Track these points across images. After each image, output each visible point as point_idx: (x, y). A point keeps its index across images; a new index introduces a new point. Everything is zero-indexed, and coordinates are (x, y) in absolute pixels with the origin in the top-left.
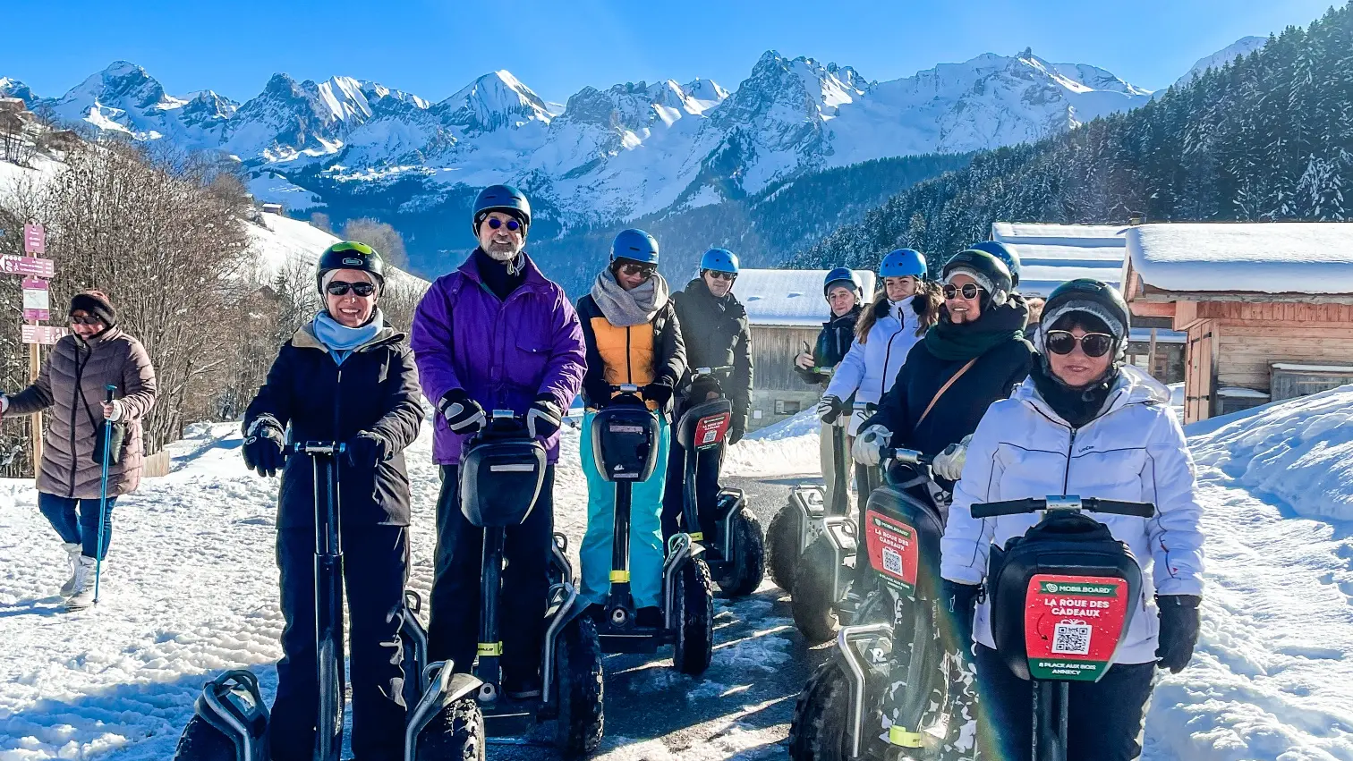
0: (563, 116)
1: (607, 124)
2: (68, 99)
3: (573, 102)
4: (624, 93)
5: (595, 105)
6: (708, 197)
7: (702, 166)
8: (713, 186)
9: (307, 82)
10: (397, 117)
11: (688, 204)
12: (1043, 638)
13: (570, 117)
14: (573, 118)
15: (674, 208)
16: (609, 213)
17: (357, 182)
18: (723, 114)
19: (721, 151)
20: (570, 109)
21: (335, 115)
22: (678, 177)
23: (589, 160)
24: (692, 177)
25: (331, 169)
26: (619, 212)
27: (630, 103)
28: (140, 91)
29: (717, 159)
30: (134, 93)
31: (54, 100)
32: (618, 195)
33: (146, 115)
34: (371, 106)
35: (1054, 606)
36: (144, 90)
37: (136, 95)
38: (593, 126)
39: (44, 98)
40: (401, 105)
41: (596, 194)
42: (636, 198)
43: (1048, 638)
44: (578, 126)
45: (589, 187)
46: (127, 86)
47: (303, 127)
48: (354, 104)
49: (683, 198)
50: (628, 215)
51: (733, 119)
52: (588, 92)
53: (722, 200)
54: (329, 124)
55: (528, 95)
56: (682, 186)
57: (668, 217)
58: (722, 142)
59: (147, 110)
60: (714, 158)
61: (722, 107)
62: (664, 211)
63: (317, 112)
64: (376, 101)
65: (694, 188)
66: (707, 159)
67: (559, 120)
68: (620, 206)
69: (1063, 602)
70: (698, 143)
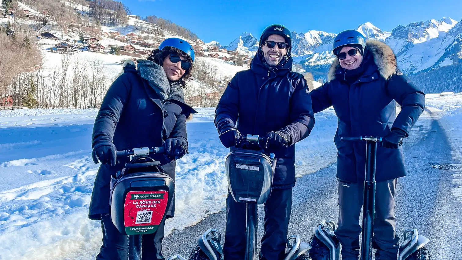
0: (390, 37)
1: (407, 38)
2: (230, 46)
3: (394, 32)
4: (414, 26)
5: (402, 31)
6: (448, 62)
7: (446, 50)
8: (450, 58)
9: (301, 33)
10: (331, 42)
11: (439, 65)
12: (132, 218)
13: (393, 37)
14: (394, 37)
15: (434, 67)
16: (408, 70)
17: (317, 66)
18: (455, 30)
19: (454, 44)
20: (393, 34)
21: (310, 44)
22: (436, 55)
23: (400, 52)
24: (441, 55)
25: (309, 62)
26: (412, 69)
27: (416, 29)
28: (250, 41)
29: (452, 47)
30: (249, 42)
31: (226, 46)
32: (411, 63)
33: (252, 49)
34: (322, 39)
35: (137, 204)
36: (252, 41)
37: (249, 43)
38: (402, 39)
39: (224, 46)
40: (332, 38)
41: (402, 63)
42: (419, 64)
43: (134, 218)
44: (396, 40)
45: (400, 61)
46: (247, 40)
47: (300, 48)
48: (316, 39)
49: (437, 63)
50: (415, 70)
51: (458, 32)
52: (400, 27)
53: (454, 63)
54: (308, 47)
55: (377, 30)
56: (437, 59)
57: (431, 70)
58: (454, 41)
59: (252, 47)
60: (450, 47)
61: (454, 28)
62: (430, 68)
63: (304, 43)
64: (323, 37)
65: (442, 59)
66: (447, 48)
67: (389, 38)
68: (412, 67)
69: (141, 202)
70: (444, 42)
